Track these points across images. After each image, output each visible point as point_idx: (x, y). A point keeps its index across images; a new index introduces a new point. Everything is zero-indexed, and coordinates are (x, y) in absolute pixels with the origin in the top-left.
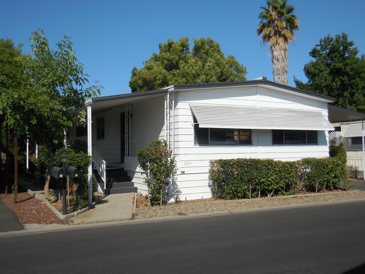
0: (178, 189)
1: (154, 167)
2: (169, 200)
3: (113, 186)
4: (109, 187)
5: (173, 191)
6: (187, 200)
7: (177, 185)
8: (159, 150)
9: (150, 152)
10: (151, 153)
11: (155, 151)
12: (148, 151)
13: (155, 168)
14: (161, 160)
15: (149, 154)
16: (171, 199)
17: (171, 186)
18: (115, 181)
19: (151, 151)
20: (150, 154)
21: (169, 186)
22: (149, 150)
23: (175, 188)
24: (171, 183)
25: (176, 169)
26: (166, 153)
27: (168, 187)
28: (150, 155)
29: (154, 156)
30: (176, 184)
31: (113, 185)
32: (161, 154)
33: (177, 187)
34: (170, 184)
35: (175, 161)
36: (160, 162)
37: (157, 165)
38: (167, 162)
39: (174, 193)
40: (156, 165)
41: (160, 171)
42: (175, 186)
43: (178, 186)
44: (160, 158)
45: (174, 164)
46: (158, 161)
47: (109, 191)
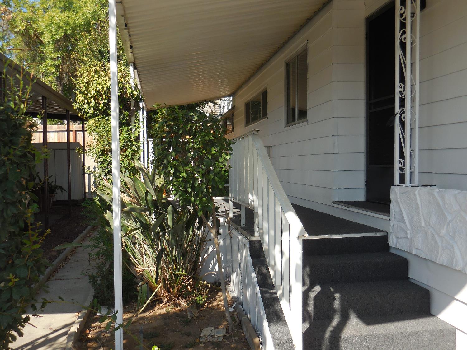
18: (352, 313)
31: (342, 344)
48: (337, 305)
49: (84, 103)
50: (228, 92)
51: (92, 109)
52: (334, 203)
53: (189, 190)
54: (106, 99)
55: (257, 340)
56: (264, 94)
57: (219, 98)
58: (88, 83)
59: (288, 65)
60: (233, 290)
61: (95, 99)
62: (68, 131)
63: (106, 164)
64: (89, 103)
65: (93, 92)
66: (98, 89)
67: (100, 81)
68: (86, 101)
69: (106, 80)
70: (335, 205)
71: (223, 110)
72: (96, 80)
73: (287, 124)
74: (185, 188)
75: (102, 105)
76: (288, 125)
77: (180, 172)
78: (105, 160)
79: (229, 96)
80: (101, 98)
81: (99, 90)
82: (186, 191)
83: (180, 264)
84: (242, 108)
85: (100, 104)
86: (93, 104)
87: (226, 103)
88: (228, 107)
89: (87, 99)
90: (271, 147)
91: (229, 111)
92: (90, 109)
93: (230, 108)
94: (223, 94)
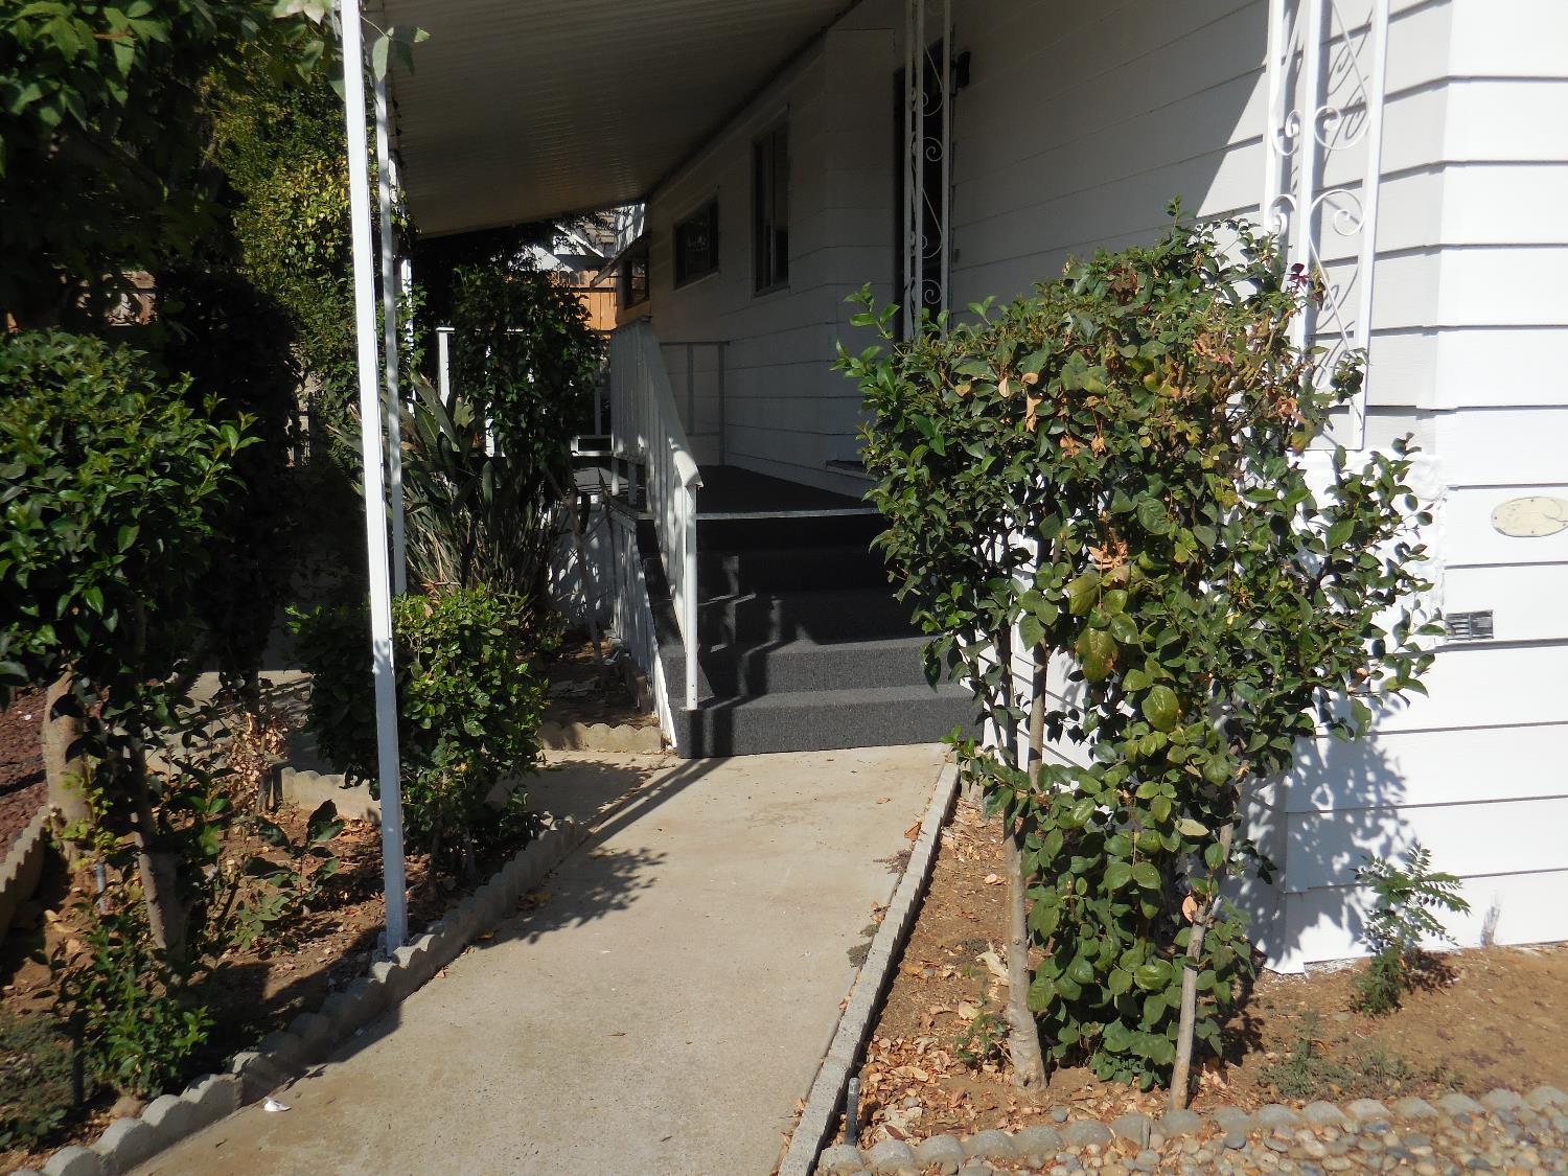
0: (1402, 814)
1: (1099, 595)
2: (1283, 939)
3: (774, 677)
4: (743, 687)
5: (1336, 836)
6: (1505, 937)
7: (1387, 777)
8: (1178, 351)
9: (1032, 377)
10: (1053, 389)
11: (1118, 368)
12: (1014, 370)
13: (1098, 614)
14: (1198, 493)
15: (1018, 404)
16: (1308, 936)
17: (1314, 779)
18: (800, 631)
19: (1058, 360)
20: (1031, 403)
21: (1289, 781)
22: (1020, 352)
23: (1360, 810)
24: (1313, 752)
25: (1418, 620)
26: (1274, 398)
27: (1281, 791)
28: (1041, 421)
29: (1098, 443)
30: (1378, 761)
31: (771, 666)
32: (1202, 410)
33: (1390, 793)
34: (1306, 760)
35: (1412, 503)
36: (1193, 515)
37: (1144, 559)
38: (1281, 525)
39: (1351, 869)
40: (1120, 572)
41: (1172, 651)
42: (1362, 785)
43: (1398, 781)
44: (1195, 472)
45: (1384, 551)
46: (1149, 509)
47: (724, 723)
48: (775, 615)
49: (290, 245)
50: (634, 191)
51: (310, 259)
52: (829, 463)
53: (524, 425)
54: (340, 238)
55: (641, 679)
56: (713, 209)
57: (611, 206)
58: (297, 201)
59: (758, 149)
60: (616, 634)
61: (315, 237)
63: (344, 382)
64: (300, 247)
65: (310, 222)
66: (322, 216)
67: (326, 196)
68: (295, 242)
69: (338, 195)
70: (831, 469)
71: (624, 237)
72: (316, 194)
73: (756, 290)
74: (517, 422)
75: (331, 250)
76: (758, 293)
77: (507, 393)
78: (344, 373)
79: (636, 201)
80: (329, 236)
81: (325, 218)
82: (517, 427)
83: (509, 579)
84: (667, 239)
85: (326, 247)
86: (310, 248)
87: (630, 220)
88: (636, 231)
89: (298, 238)
90: (728, 343)
91: (637, 241)
92: (305, 259)
93: (640, 234)
94: (622, 196)
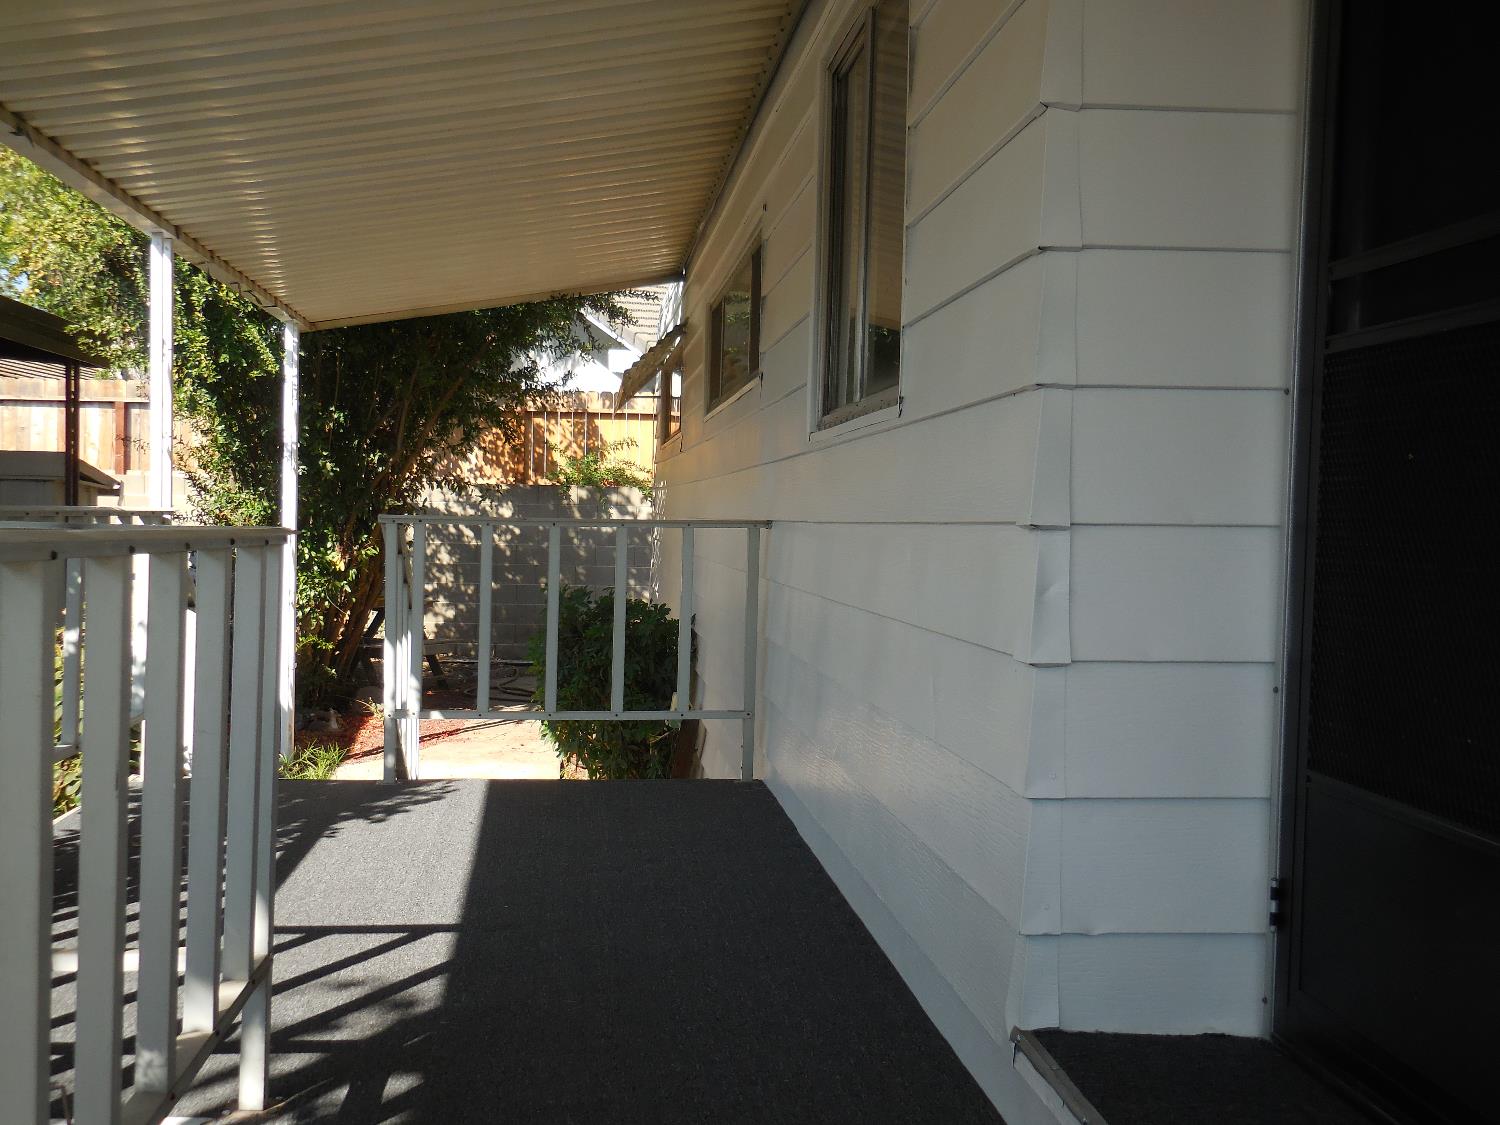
62: (72, 404)
73: (824, 414)
76: (827, 418)
